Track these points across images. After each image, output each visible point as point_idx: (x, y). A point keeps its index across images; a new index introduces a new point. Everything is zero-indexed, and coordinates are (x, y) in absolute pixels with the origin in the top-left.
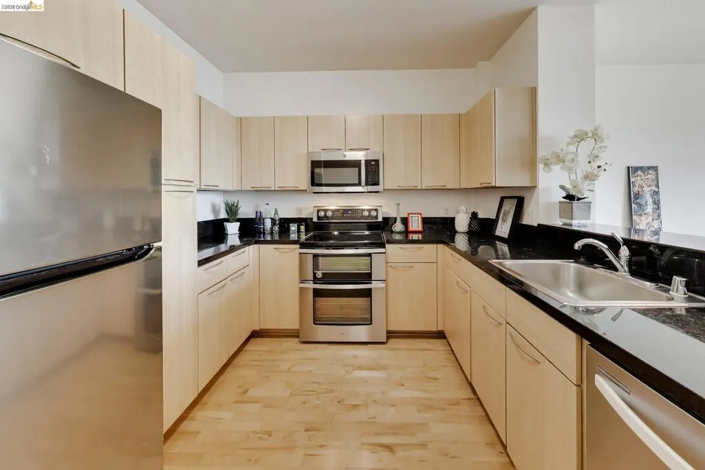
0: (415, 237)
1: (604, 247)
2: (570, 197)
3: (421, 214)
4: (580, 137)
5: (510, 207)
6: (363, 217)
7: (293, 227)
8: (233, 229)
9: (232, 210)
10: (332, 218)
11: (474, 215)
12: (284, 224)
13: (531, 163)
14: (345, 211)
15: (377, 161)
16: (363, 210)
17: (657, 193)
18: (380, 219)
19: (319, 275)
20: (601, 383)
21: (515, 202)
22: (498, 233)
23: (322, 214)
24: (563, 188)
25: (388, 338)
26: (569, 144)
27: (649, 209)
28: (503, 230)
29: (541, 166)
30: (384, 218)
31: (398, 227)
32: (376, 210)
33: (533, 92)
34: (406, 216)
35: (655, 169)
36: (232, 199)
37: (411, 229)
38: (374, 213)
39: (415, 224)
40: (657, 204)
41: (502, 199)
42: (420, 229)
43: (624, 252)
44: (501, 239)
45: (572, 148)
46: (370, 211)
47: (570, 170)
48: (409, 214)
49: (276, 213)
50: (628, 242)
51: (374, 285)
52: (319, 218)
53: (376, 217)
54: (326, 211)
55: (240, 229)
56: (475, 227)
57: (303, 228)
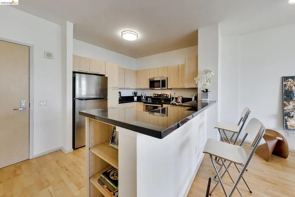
3: (182, 97)
6: (164, 97)
7: (149, 99)
8: (135, 98)
9: (135, 94)
10: (157, 97)
12: (147, 98)
15: (165, 80)
19: (147, 111)
34: (177, 97)
36: (135, 91)
37: (178, 101)
39: (180, 100)
46: (166, 95)
48: (178, 96)
49: (145, 95)
52: (154, 96)
53: (168, 97)
55: (137, 99)
57: (151, 99)
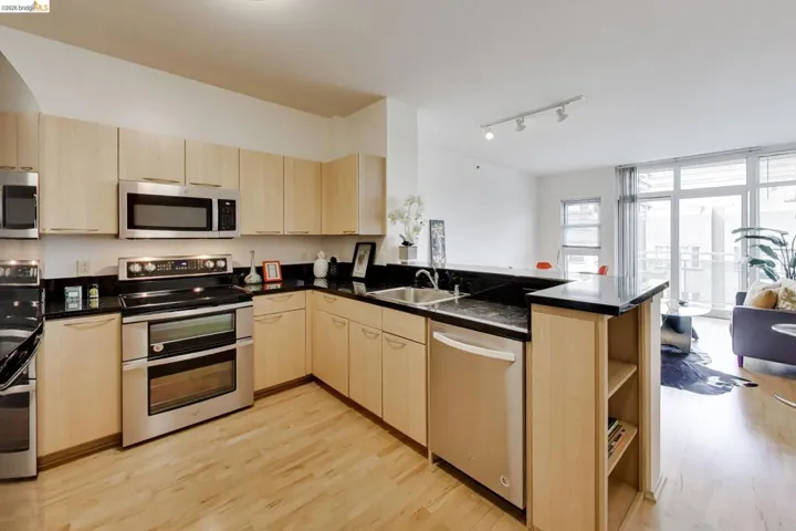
0: (273, 287)
1: (428, 273)
2: (406, 243)
3: (278, 262)
4: (411, 201)
5: (364, 252)
6: (206, 269)
7: (74, 293)
10: (156, 273)
11: (333, 259)
13: (381, 217)
14: (178, 263)
15: (233, 203)
16: (205, 261)
17: (443, 239)
18: (230, 270)
19: (158, 347)
20: (436, 335)
21: (369, 247)
22: (354, 275)
23: (137, 268)
24: (401, 236)
25: (255, 400)
26: (405, 205)
27: (440, 251)
28: (360, 270)
29: (389, 220)
30: (234, 269)
31: (253, 277)
32: (225, 260)
33: (383, 161)
34: (262, 265)
35: (442, 222)
37: (268, 279)
38: (222, 264)
39: (273, 273)
40: (444, 246)
41: (358, 245)
42: (279, 277)
43: (437, 275)
44: (359, 280)
45: (407, 208)
46: (215, 261)
47: (406, 223)
48: (264, 263)
50: (438, 270)
51: (238, 345)
52: (130, 274)
53: (225, 268)
54: (142, 264)
56: (334, 270)
57: (94, 292)
